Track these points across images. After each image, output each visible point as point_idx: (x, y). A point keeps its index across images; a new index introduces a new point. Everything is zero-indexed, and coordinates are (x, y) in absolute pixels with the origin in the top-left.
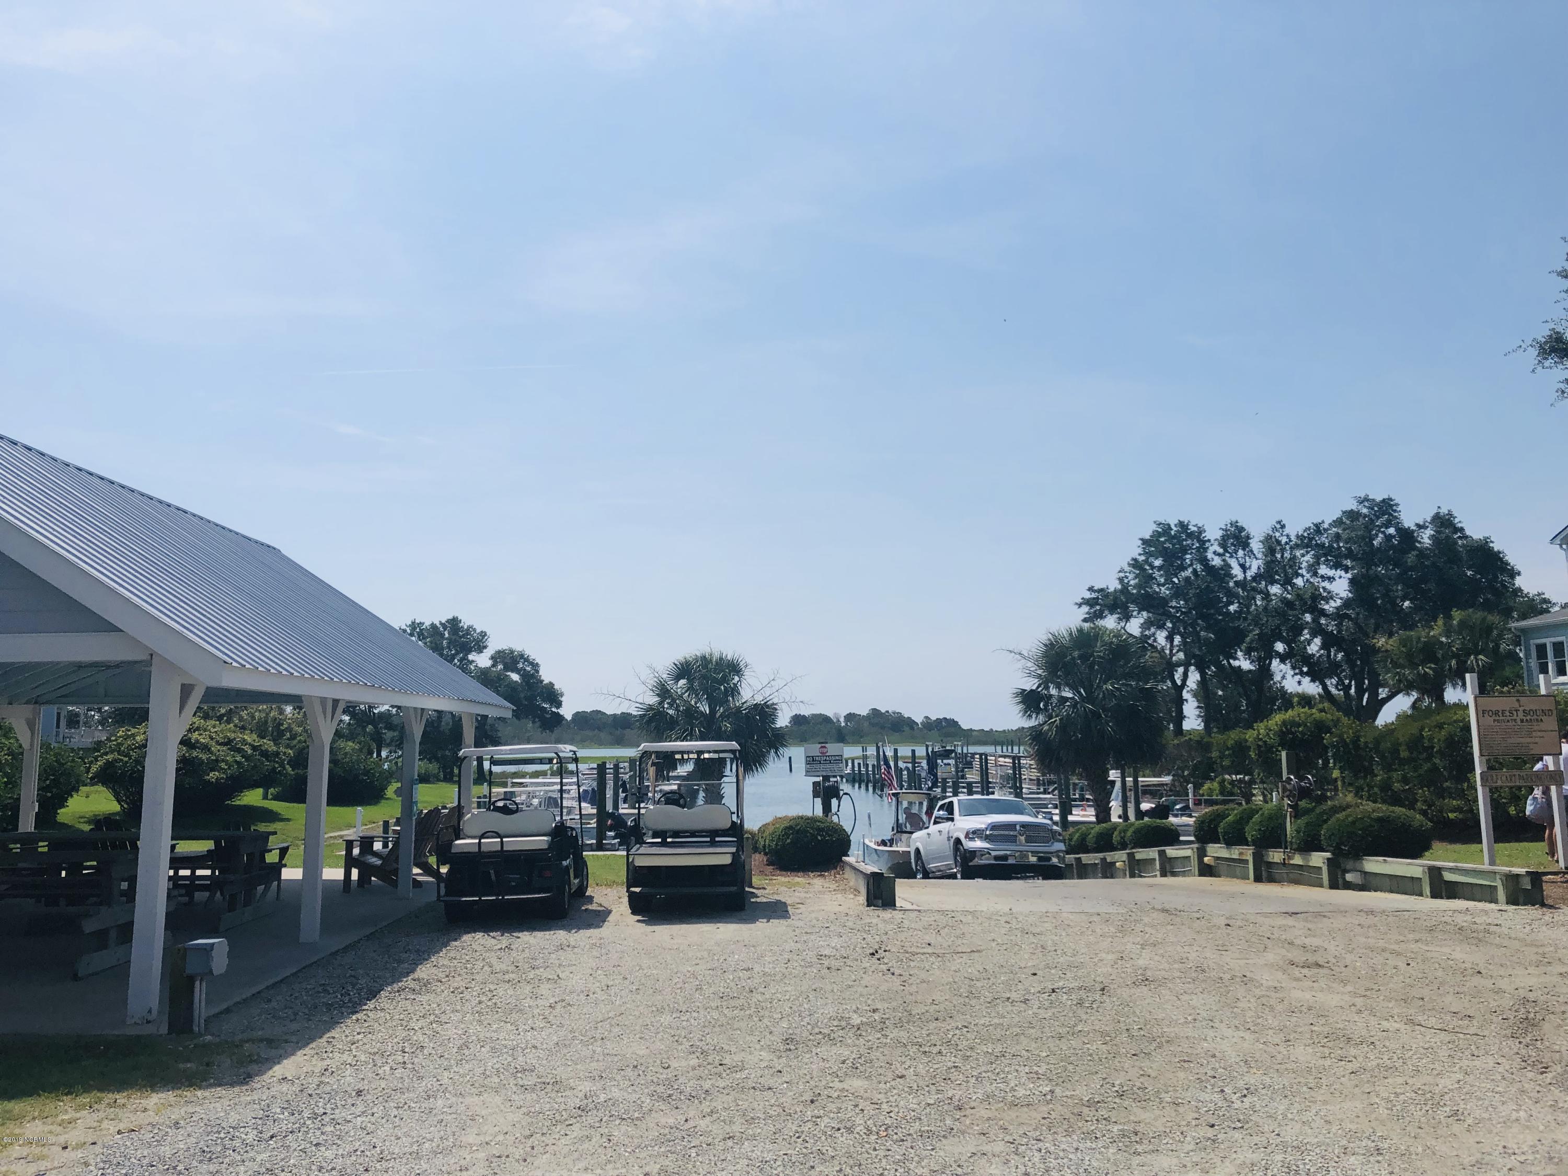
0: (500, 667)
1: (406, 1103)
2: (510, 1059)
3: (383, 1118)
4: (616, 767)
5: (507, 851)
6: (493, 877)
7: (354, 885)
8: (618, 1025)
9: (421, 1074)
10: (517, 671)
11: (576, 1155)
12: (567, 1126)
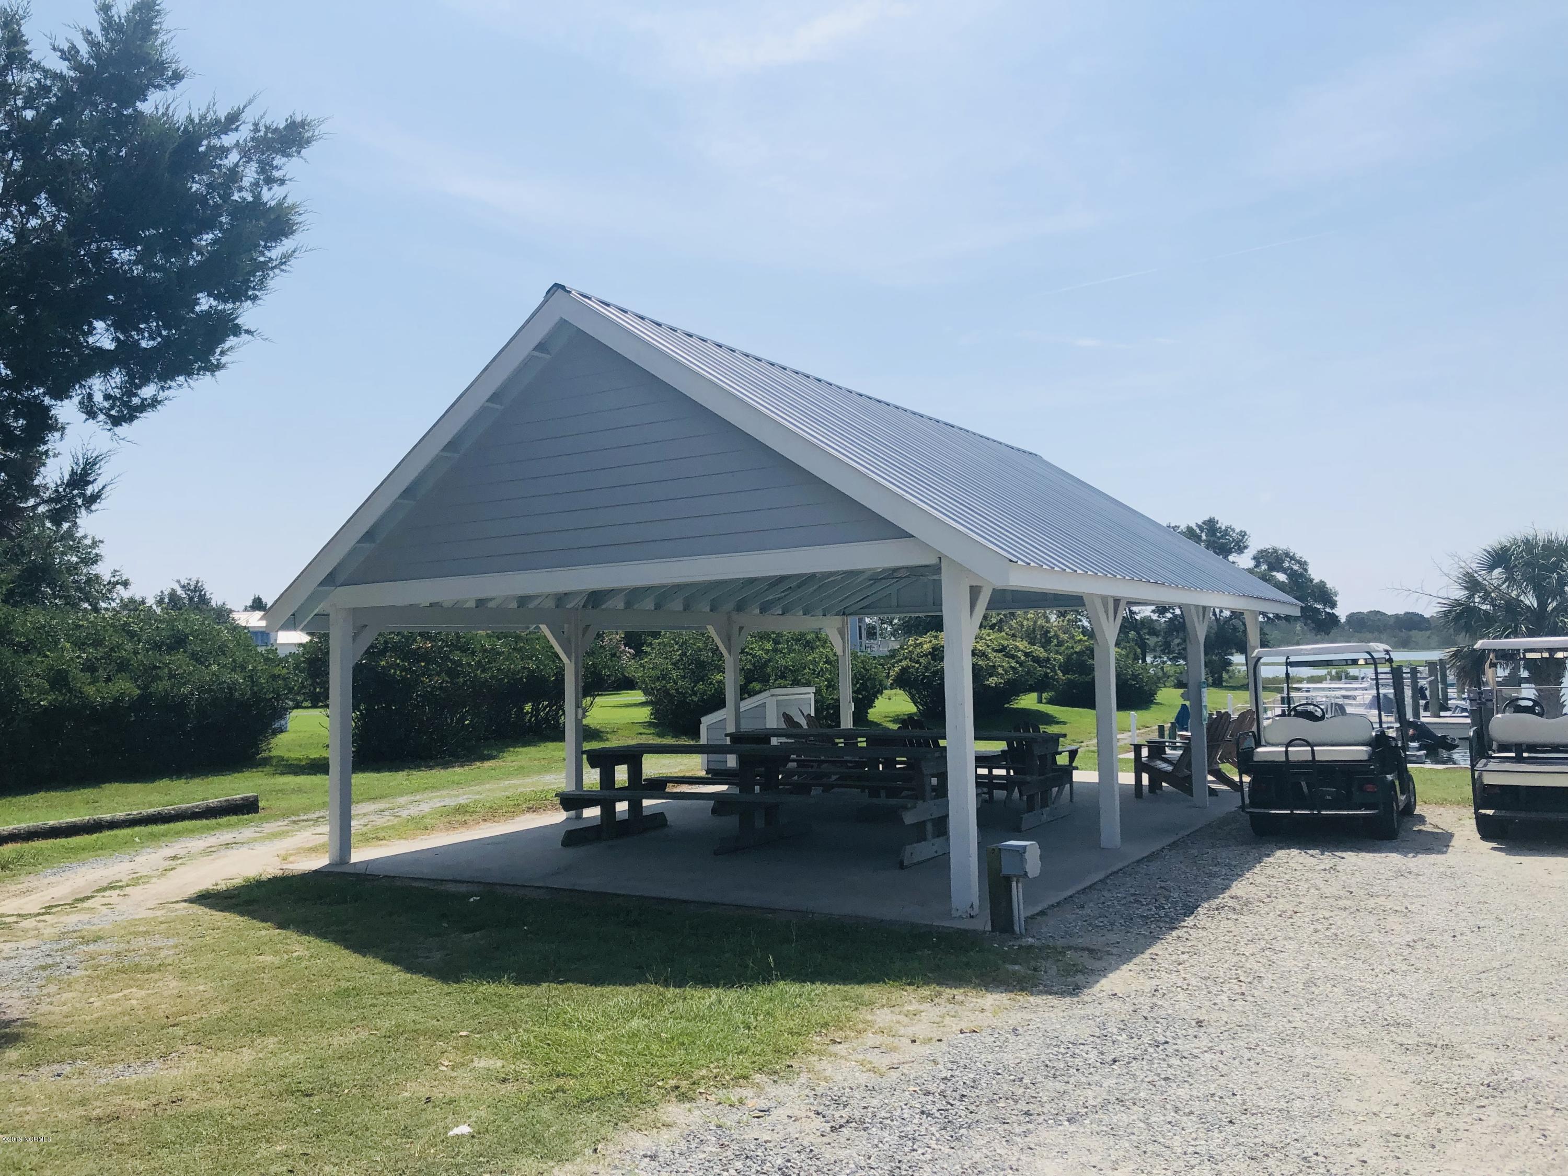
0: (1264, 567)
1: (1258, 1045)
2: (1374, 1007)
3: (1234, 1059)
4: (1414, 672)
5: (1319, 761)
6: (1305, 789)
7: (1146, 790)
8: (1509, 979)
9: (1266, 1011)
10: (1284, 571)
11: (1502, 1150)
12: (1478, 1107)
